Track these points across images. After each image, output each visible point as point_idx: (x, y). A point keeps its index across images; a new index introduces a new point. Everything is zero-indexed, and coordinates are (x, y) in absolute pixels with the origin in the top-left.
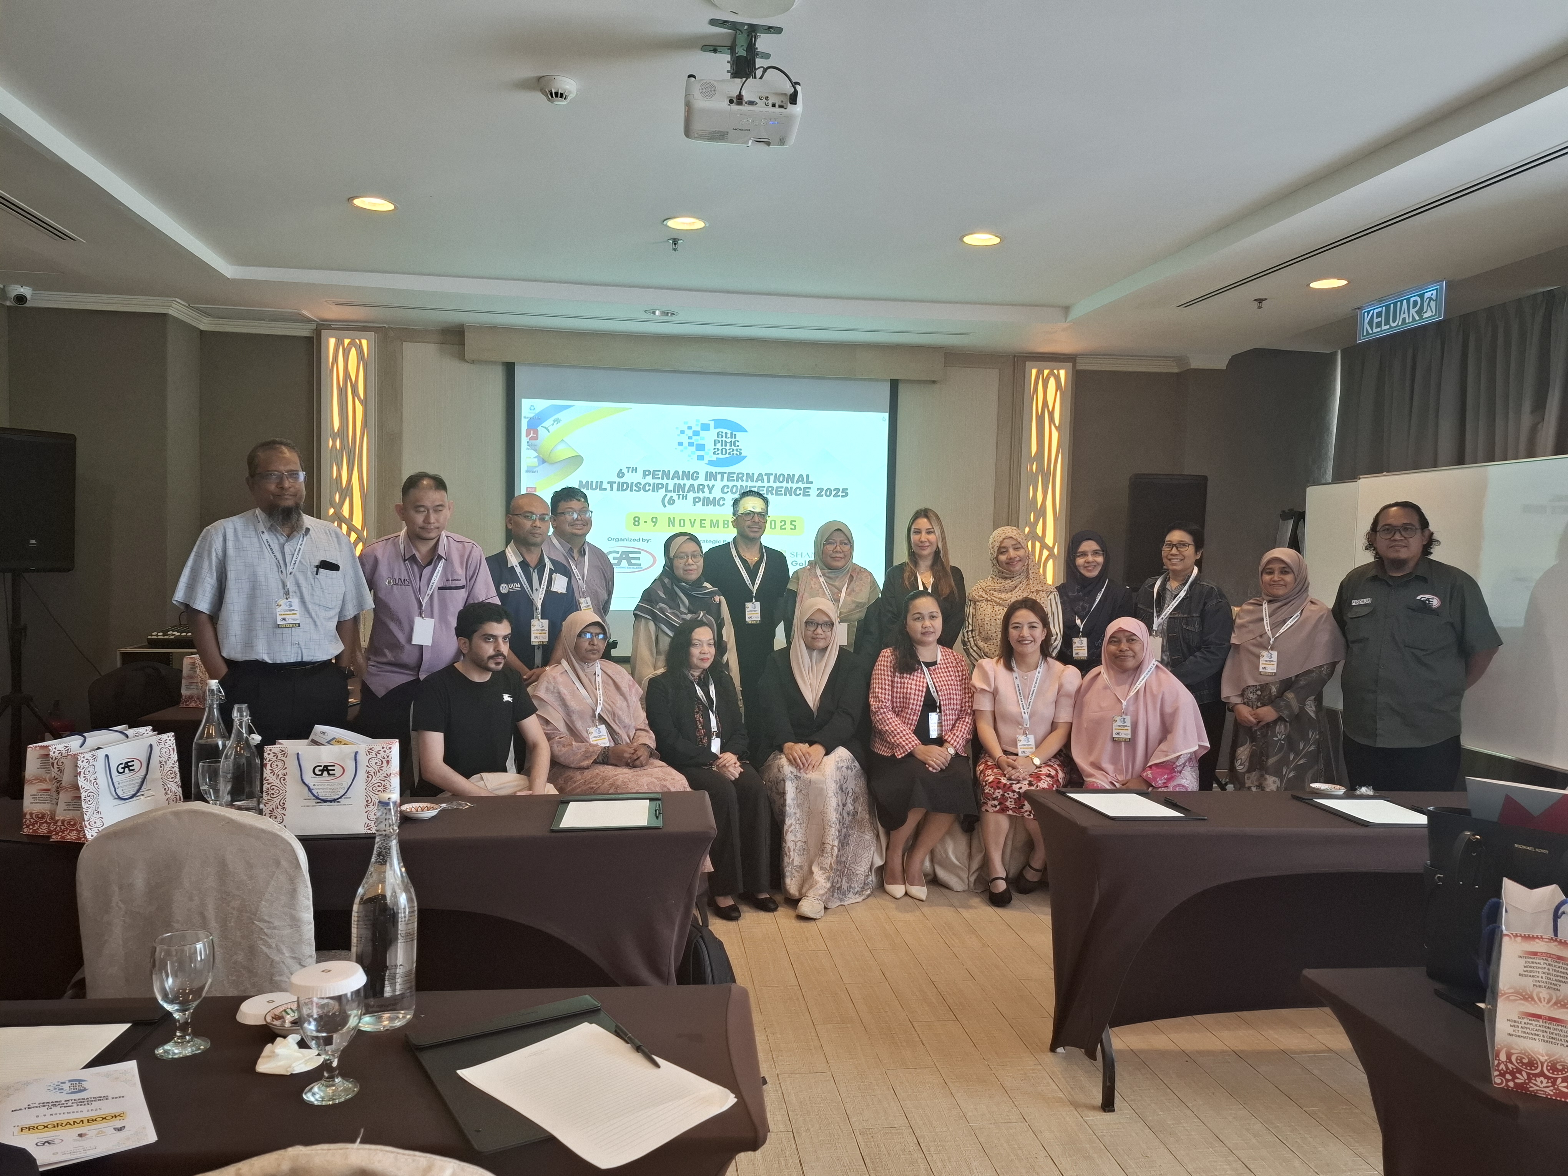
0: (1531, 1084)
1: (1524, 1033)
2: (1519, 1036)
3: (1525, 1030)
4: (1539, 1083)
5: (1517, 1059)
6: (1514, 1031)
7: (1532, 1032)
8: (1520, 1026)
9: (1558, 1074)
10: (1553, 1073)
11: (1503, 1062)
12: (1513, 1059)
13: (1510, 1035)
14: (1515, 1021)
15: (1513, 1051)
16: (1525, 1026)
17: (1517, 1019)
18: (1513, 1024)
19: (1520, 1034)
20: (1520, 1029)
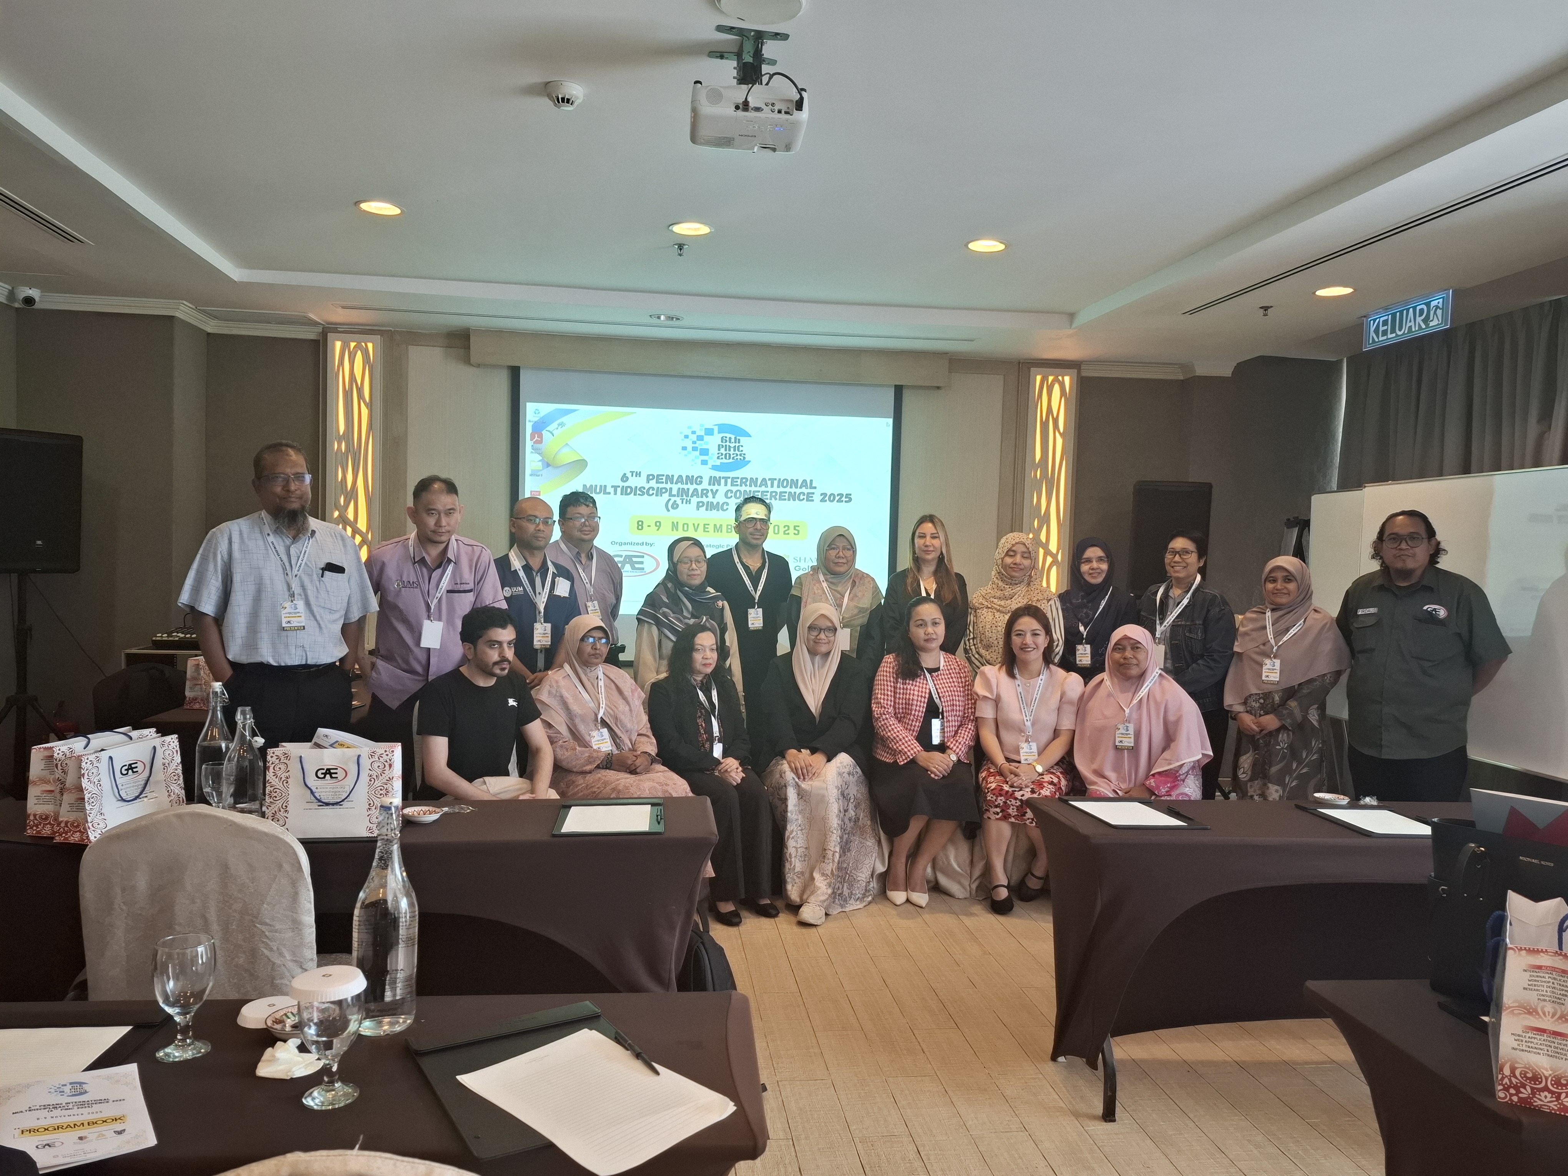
0: (1535, 1099)
1: (1529, 1047)
2: (1523, 1050)
3: (1529, 1044)
4: (1543, 1099)
5: (1521, 1074)
6: (1519, 1045)
7: (1537, 1046)
8: (1524, 1040)
9: (1562, 1089)
10: (1557, 1088)
11: (1507, 1076)
12: (1517, 1073)
13: (1513, 1048)
14: (1519, 1035)
15: (1517, 1065)
16: (1530, 1040)
17: (1521, 1033)
18: (1517, 1038)
19: (1524, 1048)
20: (1524, 1043)
